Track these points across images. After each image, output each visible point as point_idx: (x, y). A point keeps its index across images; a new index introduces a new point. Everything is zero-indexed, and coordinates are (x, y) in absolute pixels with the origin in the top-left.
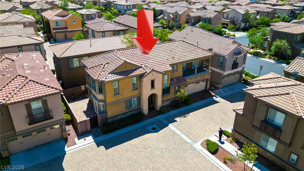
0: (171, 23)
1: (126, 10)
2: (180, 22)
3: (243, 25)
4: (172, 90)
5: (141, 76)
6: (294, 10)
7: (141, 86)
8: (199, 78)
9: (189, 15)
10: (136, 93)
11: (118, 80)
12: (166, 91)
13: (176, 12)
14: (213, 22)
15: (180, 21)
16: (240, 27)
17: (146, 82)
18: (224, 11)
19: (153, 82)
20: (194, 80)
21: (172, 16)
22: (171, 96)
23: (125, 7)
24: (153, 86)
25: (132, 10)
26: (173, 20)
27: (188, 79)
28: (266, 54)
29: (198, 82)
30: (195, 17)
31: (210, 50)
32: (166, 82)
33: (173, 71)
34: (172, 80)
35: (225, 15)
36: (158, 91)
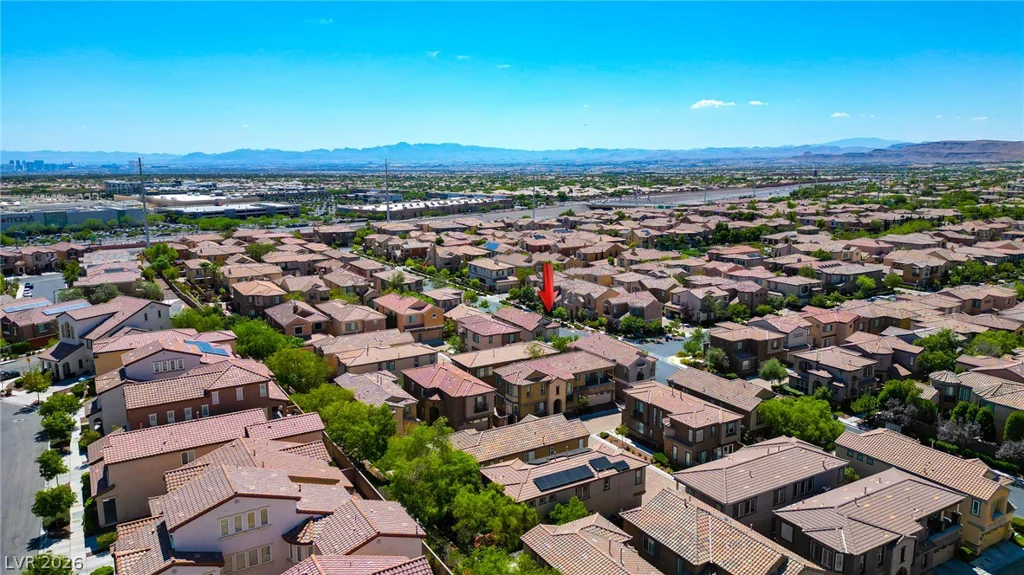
0: (580, 311)
1: (496, 280)
2: (596, 311)
3: (703, 316)
4: (575, 399)
5: (549, 382)
6: (809, 286)
7: (548, 391)
8: (603, 389)
9: (608, 302)
10: (544, 397)
11: (530, 385)
12: (569, 398)
13: (589, 294)
14: (646, 314)
15: (595, 308)
16: (699, 318)
17: (552, 388)
18: (673, 291)
19: (558, 388)
20: (597, 390)
21: (582, 300)
22: (575, 404)
23: (494, 273)
24: (558, 393)
25: (506, 278)
26: (584, 306)
27: (592, 389)
28: (706, 366)
29: (602, 393)
30: (618, 306)
31: (614, 361)
32: (569, 389)
33: (576, 380)
34: (575, 388)
35: (675, 298)
36: (562, 397)
